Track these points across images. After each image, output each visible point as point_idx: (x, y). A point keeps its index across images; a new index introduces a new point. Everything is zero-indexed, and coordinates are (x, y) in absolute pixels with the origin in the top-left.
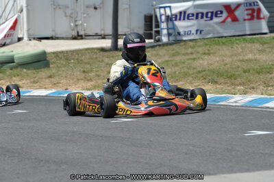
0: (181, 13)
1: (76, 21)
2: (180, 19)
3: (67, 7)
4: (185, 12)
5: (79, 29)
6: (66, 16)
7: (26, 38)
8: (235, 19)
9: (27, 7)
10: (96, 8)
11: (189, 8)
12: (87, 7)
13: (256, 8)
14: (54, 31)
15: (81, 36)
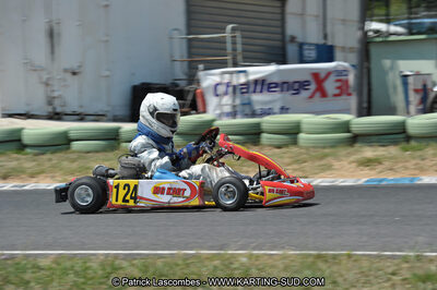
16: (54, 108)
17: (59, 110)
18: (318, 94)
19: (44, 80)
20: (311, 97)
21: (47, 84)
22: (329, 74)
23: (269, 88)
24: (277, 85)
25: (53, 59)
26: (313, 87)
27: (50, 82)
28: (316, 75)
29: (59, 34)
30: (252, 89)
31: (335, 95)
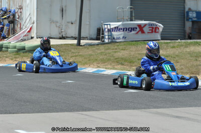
0: (115, 28)
1: (62, 29)
3: (57, 22)
4: (117, 27)
5: (63, 33)
7: (35, 37)
8: (143, 32)
9: (36, 21)
10: (72, 23)
11: (119, 26)
12: (68, 22)
13: (154, 27)
17: (64, 36)
18: (140, 32)
19: (58, 26)
20: (137, 33)
21: (59, 27)
22: (145, 25)
23: (119, 30)
24: (121, 29)
25: (62, 19)
26: (138, 29)
27: (61, 27)
28: (139, 26)
29: (66, 10)
30: (114, 30)
31: (148, 33)
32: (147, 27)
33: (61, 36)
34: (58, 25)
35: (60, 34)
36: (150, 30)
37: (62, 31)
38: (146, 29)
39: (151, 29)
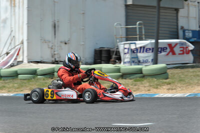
0: (141, 48)
1: (55, 51)
2: (140, 52)
3: (50, 42)
4: (144, 47)
5: (56, 56)
6: (49, 48)
7: (25, 61)
8: (174, 53)
9: (28, 40)
10: (66, 43)
12: (61, 42)
13: (185, 46)
14: (41, 57)
15: (57, 61)
16: (55, 59)
17: (57, 60)
18: (171, 53)
19: (50, 47)
20: (167, 55)
21: (52, 48)
22: (176, 44)
23: (147, 50)
24: (150, 49)
25: (55, 37)
26: (168, 50)
27: (53, 47)
28: (170, 45)
29: (58, 26)
30: (139, 51)
31: (180, 54)
32: (178, 46)
33: (53, 59)
34: (51, 45)
35: (53, 57)
36: (181, 51)
37: (56, 53)
38: (177, 50)
39: (182, 49)
